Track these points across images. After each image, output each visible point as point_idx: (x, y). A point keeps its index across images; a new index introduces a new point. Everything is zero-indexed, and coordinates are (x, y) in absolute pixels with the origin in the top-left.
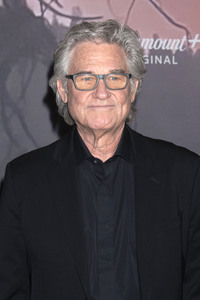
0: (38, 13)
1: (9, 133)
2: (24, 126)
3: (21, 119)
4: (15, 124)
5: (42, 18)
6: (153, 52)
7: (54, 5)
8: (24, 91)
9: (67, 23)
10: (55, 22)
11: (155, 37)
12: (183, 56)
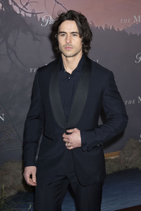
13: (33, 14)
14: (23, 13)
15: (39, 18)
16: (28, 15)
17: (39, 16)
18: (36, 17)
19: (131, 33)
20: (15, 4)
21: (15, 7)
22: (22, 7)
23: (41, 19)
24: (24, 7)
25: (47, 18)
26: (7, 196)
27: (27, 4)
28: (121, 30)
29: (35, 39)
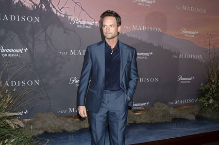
0: (55, 13)
1: (47, 44)
2: (51, 43)
3: (50, 41)
4: (49, 42)
5: (57, 14)
6: (85, 25)
7: (60, 11)
8: (51, 33)
9: (63, 16)
10: (60, 16)
11: (86, 21)
12: (93, 26)
13: (65, 15)
14: (58, 14)
15: (69, 18)
16: (62, 15)
17: (69, 17)
18: (68, 17)
19: (130, 36)
20: (54, 7)
21: (54, 9)
22: (58, 10)
23: (70, 19)
24: (60, 10)
25: (74, 19)
27: (62, 8)
28: (123, 33)
29: (65, 32)
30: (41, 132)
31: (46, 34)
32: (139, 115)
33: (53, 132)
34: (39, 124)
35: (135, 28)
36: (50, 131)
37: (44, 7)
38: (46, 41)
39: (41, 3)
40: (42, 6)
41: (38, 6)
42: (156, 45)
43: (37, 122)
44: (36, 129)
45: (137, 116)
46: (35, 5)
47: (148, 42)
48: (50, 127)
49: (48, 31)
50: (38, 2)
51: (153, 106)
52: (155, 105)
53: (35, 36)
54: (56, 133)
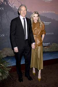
13: (15, 7)
14: (12, 6)
17: (16, 8)
20: (10, 3)
26: (4, 57)
27: (13, 4)
29: (15, 14)
30: (5, 56)
31: (7, 15)
32: (46, 48)
33: (10, 56)
34: (5, 53)
35: (43, 12)
36: (9, 56)
37: (5, 3)
38: (7, 18)
39: (4, 1)
40: (4, 3)
41: (3, 3)
42: (52, 19)
43: (4, 52)
44: (3, 55)
45: (45, 49)
46: (2, 2)
47: (49, 18)
48: (9, 54)
49: (8, 14)
50: (3, 1)
51: (51, 44)
52: (52, 44)
53: (2, 16)
54: (12, 56)
